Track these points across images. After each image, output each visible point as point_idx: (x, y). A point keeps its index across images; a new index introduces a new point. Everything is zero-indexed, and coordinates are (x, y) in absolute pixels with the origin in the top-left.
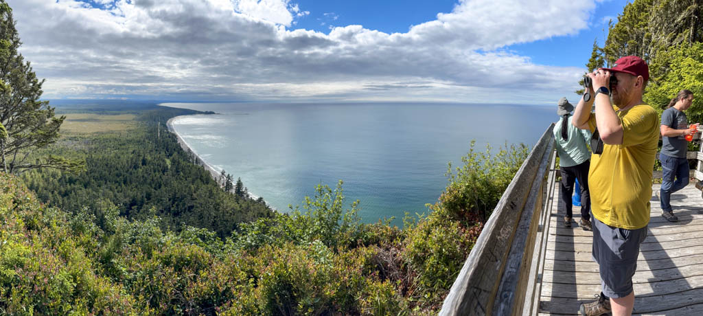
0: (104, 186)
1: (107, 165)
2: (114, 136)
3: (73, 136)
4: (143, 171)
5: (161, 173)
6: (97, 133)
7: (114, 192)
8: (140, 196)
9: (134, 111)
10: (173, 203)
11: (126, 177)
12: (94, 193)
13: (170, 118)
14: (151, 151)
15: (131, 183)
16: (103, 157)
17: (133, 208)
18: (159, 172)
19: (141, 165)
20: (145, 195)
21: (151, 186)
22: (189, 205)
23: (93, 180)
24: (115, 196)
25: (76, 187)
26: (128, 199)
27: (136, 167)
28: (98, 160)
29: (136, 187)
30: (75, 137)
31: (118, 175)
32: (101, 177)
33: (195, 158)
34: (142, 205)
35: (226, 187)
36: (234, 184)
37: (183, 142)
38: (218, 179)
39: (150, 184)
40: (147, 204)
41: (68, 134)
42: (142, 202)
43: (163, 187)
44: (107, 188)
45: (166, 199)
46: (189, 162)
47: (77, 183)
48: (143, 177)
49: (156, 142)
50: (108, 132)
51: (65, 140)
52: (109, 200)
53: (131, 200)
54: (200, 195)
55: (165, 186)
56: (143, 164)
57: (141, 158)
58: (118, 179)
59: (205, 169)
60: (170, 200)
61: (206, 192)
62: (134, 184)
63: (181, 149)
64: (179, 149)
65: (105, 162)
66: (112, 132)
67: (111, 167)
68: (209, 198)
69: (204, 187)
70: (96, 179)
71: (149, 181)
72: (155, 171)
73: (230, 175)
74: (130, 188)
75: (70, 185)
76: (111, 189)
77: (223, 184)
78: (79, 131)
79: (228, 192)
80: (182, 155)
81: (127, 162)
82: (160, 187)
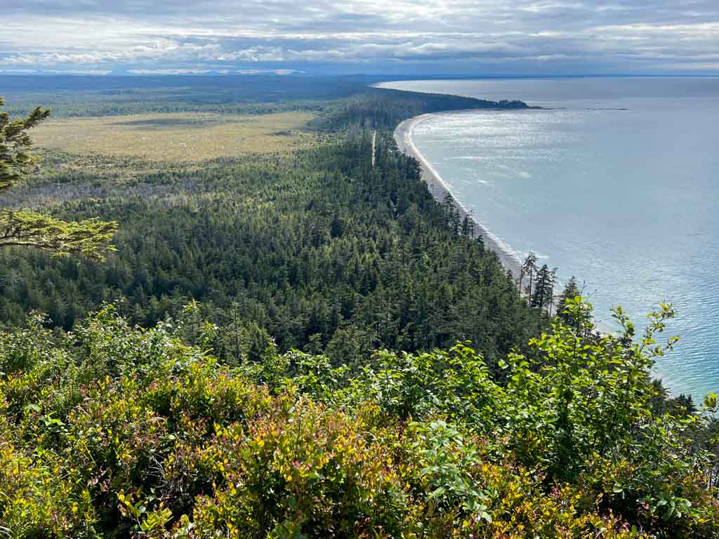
0: (242, 293)
1: (247, 241)
2: (260, 165)
3: (155, 171)
4: (334, 252)
5: (376, 254)
6: (218, 161)
7: (267, 303)
8: (327, 310)
9: (311, 102)
10: (402, 325)
11: (295, 269)
12: (220, 311)
13: (404, 118)
14: (354, 202)
15: (306, 279)
16: (236, 221)
17: (312, 338)
18: (371, 251)
19: (328, 237)
20: (339, 308)
21: (353, 286)
22: (439, 331)
23: (214, 281)
24: (271, 314)
25: (174, 301)
26: (300, 317)
27: (317, 241)
28: (224, 228)
29: (319, 289)
30: (161, 175)
31: (274, 264)
32: (234, 271)
33: (462, 220)
34: (331, 332)
35: (535, 297)
36: (558, 290)
37: (434, 179)
38: (516, 275)
39: (351, 282)
40: (344, 327)
41: (141, 166)
42: (334, 324)
43: (379, 287)
44: (250, 296)
45: (385, 316)
46: (447, 228)
47: (176, 291)
48: (335, 264)
49: (366, 180)
50: (247, 159)
51: (133, 184)
52: (256, 325)
53: (307, 319)
54: (465, 311)
55: (385, 284)
56: (333, 235)
57: (330, 219)
58: (276, 273)
59: (486, 248)
60: (394, 317)
61: (481, 305)
62: (314, 282)
63: (429, 196)
64: (423, 195)
65: (241, 233)
66: (256, 158)
67: (257, 244)
68: (488, 318)
69: (478, 291)
70: (221, 277)
71: (347, 274)
72: (362, 251)
73: (550, 269)
74: (304, 292)
75: (159, 299)
76: (260, 299)
77: (528, 289)
78: (169, 158)
79: (540, 311)
80: (428, 210)
81: (297, 229)
82: (373, 288)
